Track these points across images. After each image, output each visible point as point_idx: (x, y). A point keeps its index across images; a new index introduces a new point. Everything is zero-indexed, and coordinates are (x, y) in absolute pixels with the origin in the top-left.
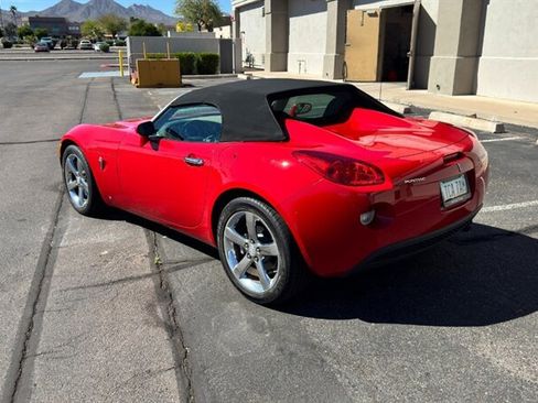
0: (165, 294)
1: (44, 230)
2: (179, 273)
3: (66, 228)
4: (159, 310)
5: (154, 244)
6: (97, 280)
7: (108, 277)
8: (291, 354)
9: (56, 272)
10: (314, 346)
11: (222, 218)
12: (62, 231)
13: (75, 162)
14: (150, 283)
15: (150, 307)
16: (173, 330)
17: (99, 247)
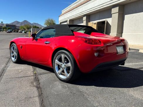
0: (37, 79)
1: (3, 66)
2: (41, 75)
4: (34, 83)
6: (17, 77)
7: (20, 76)
8: (74, 93)
9: (5, 75)
10: (81, 92)
11: (55, 57)
12: (8, 67)
13: (14, 48)
14: (33, 77)
15: (32, 83)
16: (38, 88)
17: (19, 70)
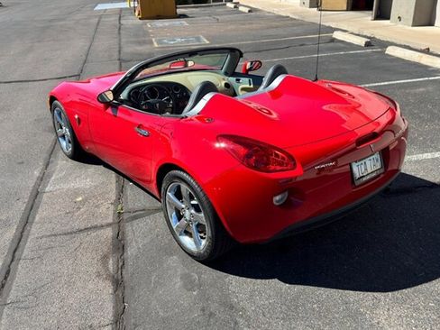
0: (119, 245)
1: (37, 173)
2: (135, 222)
3: (54, 172)
4: (111, 262)
5: (121, 191)
6: (68, 228)
7: (77, 225)
9: (37, 218)
12: (50, 176)
14: (109, 233)
15: (105, 258)
16: (118, 283)
17: (76, 193)
